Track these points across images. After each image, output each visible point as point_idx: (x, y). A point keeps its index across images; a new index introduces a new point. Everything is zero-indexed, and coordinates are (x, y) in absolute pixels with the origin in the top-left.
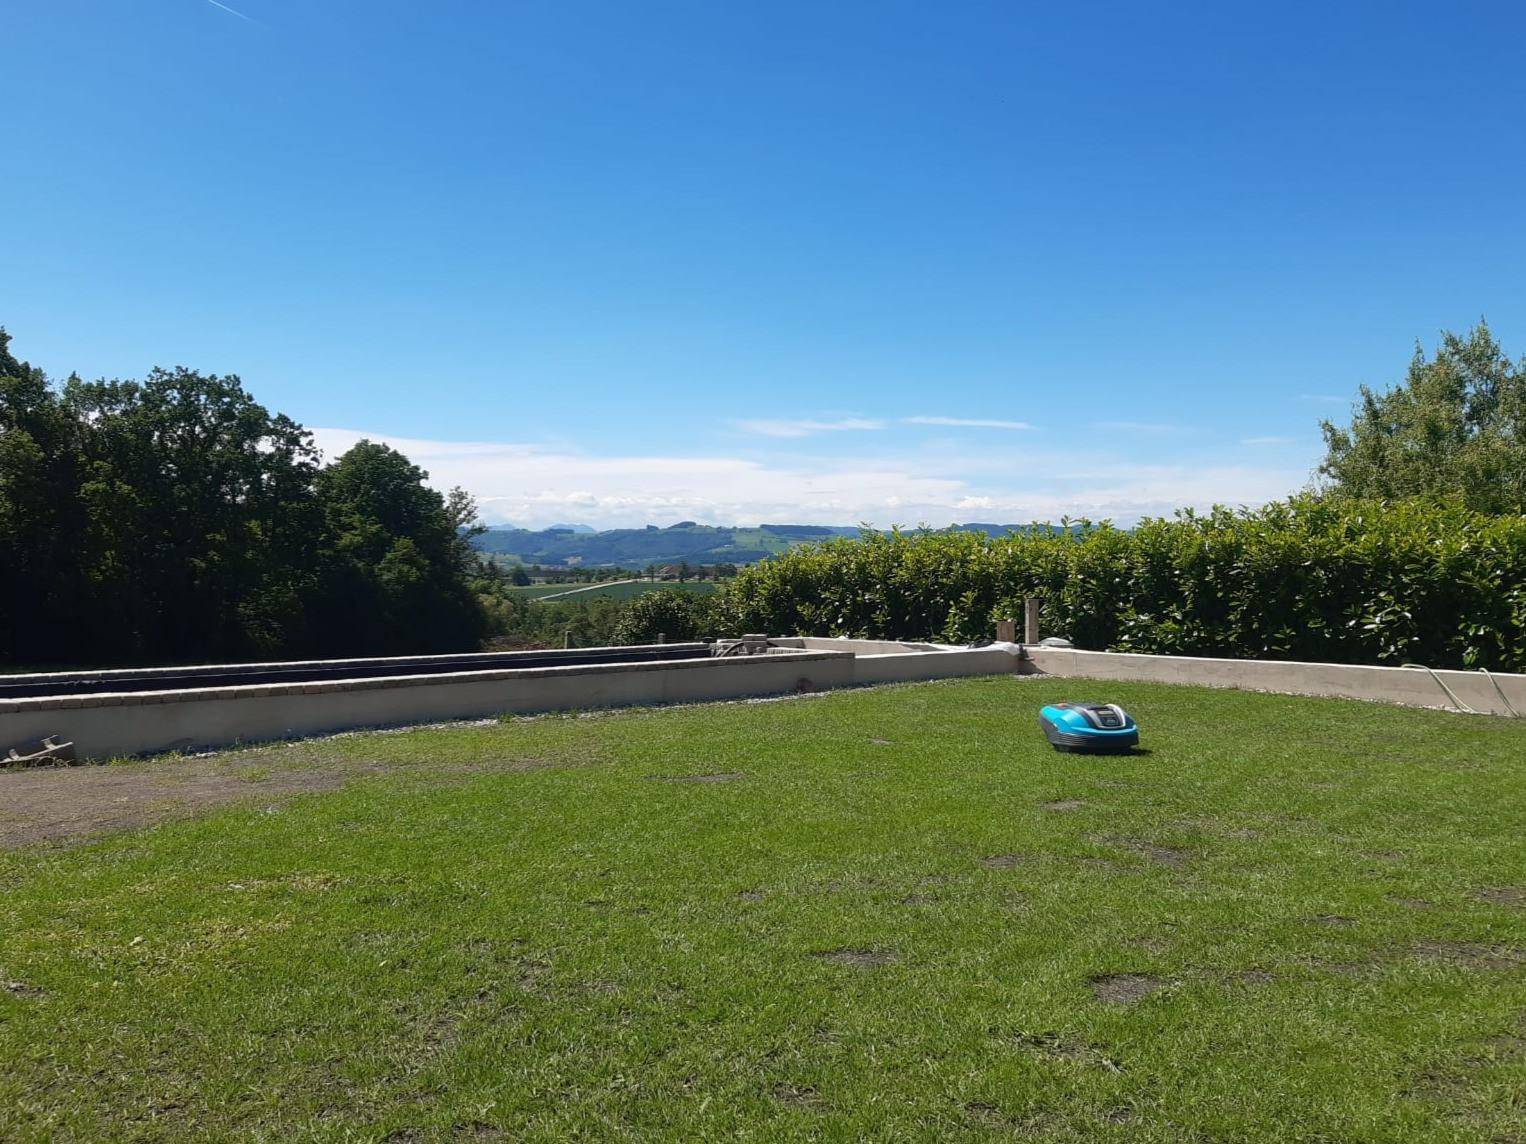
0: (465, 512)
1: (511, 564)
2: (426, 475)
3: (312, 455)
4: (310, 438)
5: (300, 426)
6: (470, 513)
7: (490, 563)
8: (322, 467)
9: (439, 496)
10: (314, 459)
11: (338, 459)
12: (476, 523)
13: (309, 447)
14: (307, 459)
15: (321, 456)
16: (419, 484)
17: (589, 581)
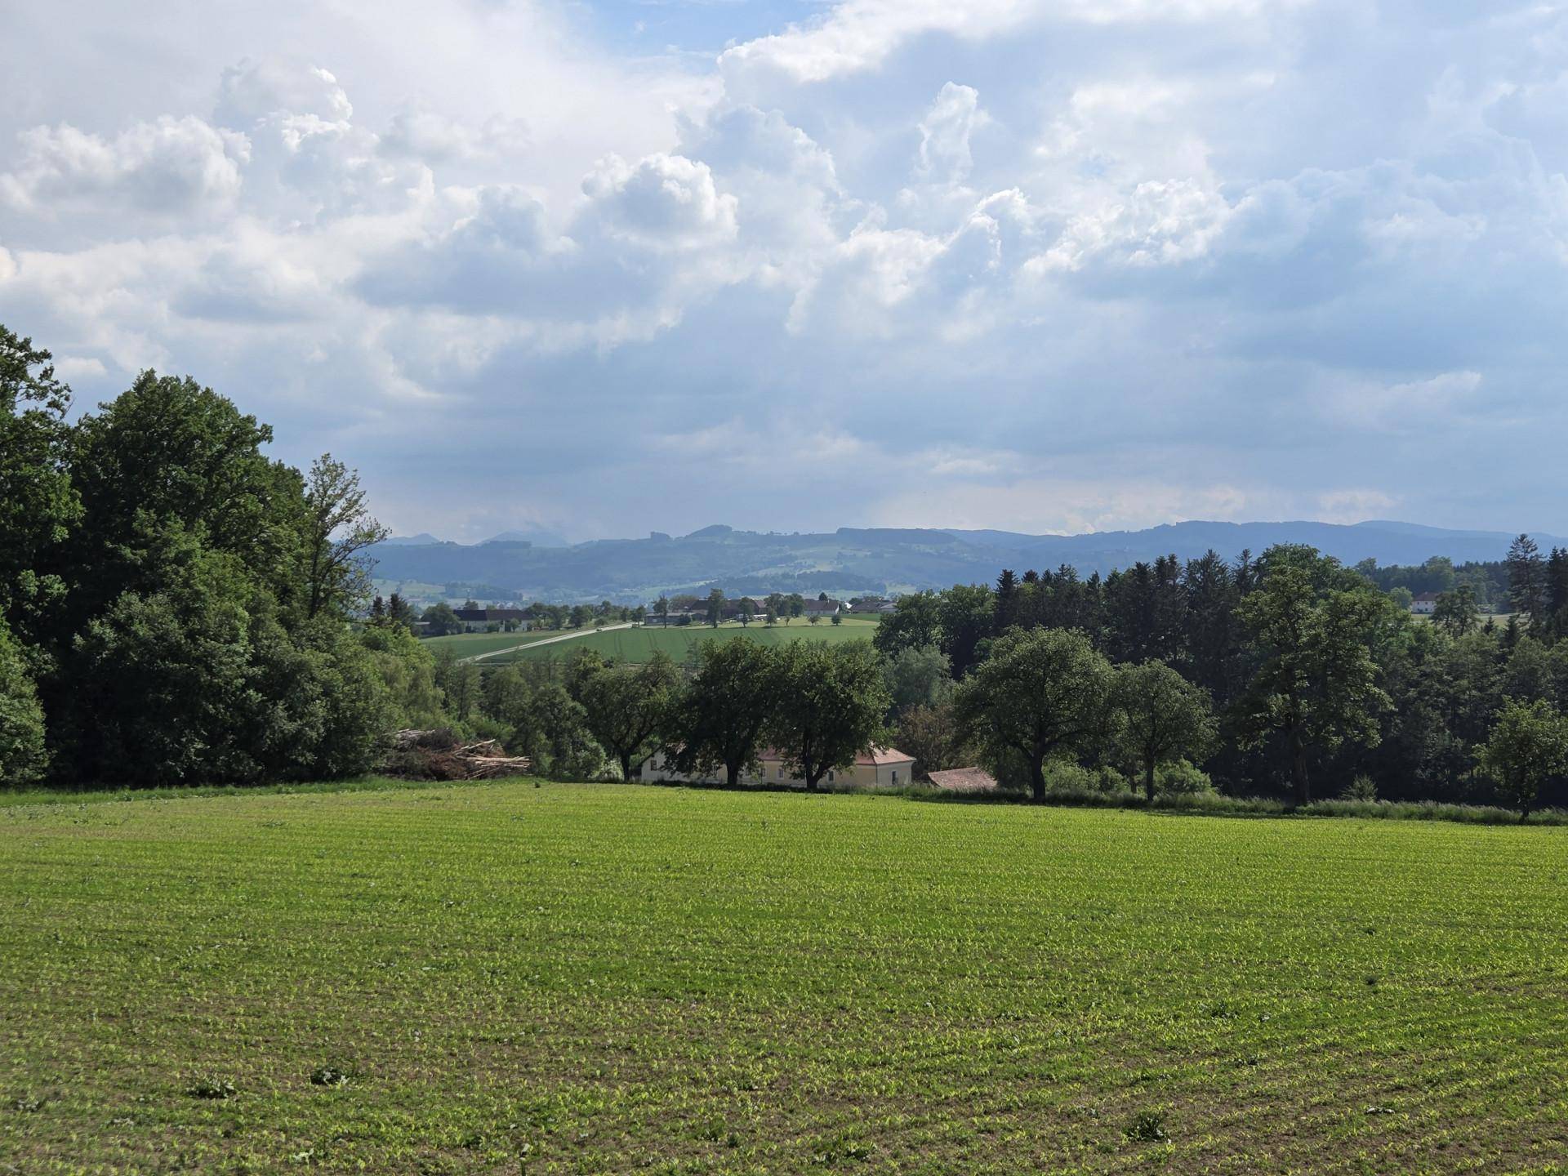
0: (342, 503)
1: (428, 598)
2: (266, 434)
3: (51, 396)
4: (47, 363)
5: (27, 342)
6: (352, 504)
7: (394, 598)
8: (71, 421)
9: (295, 475)
10: (52, 404)
11: (104, 407)
12: (364, 522)
13: (46, 383)
14: (41, 406)
15: (67, 399)
16: (255, 451)
17: (557, 626)
